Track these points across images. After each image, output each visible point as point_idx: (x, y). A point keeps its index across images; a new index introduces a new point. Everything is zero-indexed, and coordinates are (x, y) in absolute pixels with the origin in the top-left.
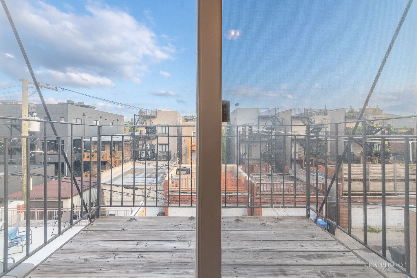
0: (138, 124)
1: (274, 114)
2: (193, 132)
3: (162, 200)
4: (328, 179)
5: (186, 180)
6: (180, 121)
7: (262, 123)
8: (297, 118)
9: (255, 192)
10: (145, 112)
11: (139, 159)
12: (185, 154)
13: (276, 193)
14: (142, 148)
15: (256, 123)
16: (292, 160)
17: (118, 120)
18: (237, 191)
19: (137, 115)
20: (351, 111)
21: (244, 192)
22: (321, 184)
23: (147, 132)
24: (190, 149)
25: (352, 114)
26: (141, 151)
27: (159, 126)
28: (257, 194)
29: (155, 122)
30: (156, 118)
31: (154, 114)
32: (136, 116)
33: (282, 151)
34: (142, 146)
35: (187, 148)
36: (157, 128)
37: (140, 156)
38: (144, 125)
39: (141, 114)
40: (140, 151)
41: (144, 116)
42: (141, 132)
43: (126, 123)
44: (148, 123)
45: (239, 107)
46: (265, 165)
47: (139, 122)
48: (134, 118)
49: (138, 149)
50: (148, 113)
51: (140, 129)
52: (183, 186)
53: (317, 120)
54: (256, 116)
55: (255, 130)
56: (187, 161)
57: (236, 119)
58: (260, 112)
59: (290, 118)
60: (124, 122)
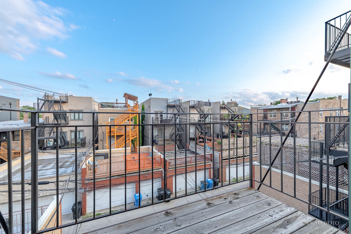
0: (43, 110)
1: (178, 103)
2: (110, 118)
3: (81, 190)
4: (214, 151)
5: (106, 165)
6: (96, 108)
7: (170, 111)
8: (193, 107)
9: (167, 167)
10: (51, 97)
11: (45, 149)
12: (102, 140)
13: (182, 165)
14: (49, 136)
15: (165, 111)
16: (190, 139)
17: (10, 104)
18: (153, 168)
19: (41, 100)
20: (223, 104)
21: (159, 168)
22: (210, 154)
23: (56, 118)
24: (107, 135)
25: (224, 106)
26: (48, 140)
27: (71, 113)
28: (169, 168)
29: (66, 108)
30: (67, 104)
31: (64, 99)
32: (39, 101)
33: (185, 132)
34: (49, 133)
35: (104, 134)
36: (68, 114)
37: (47, 145)
38: (51, 110)
39: (46, 98)
40: (45, 140)
41: (51, 101)
42: (47, 118)
43: (22, 108)
44: (56, 108)
45: (152, 97)
46: (172, 144)
47: (44, 107)
48: (37, 102)
49: (43, 137)
50: (57, 98)
51: (46, 115)
52: (103, 171)
53: (206, 109)
54: (165, 105)
55: (164, 116)
56: (104, 146)
57: (149, 107)
58: (168, 102)
59: (189, 107)
60: (20, 106)
